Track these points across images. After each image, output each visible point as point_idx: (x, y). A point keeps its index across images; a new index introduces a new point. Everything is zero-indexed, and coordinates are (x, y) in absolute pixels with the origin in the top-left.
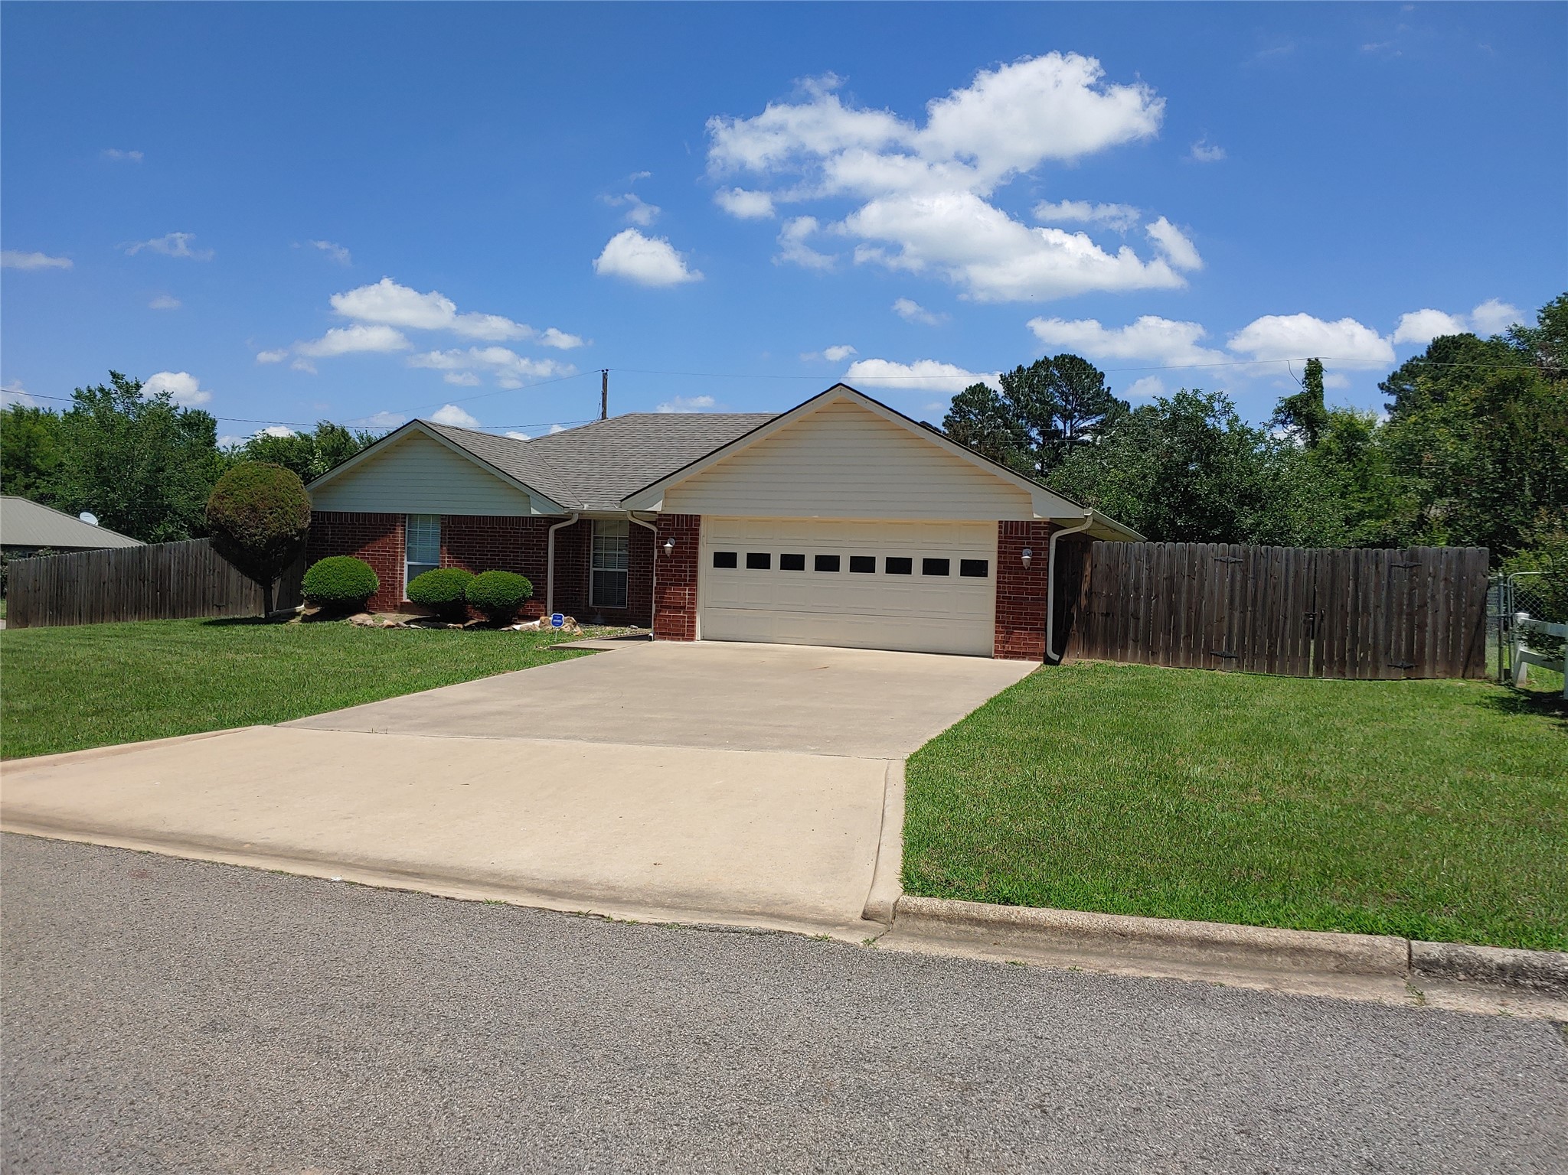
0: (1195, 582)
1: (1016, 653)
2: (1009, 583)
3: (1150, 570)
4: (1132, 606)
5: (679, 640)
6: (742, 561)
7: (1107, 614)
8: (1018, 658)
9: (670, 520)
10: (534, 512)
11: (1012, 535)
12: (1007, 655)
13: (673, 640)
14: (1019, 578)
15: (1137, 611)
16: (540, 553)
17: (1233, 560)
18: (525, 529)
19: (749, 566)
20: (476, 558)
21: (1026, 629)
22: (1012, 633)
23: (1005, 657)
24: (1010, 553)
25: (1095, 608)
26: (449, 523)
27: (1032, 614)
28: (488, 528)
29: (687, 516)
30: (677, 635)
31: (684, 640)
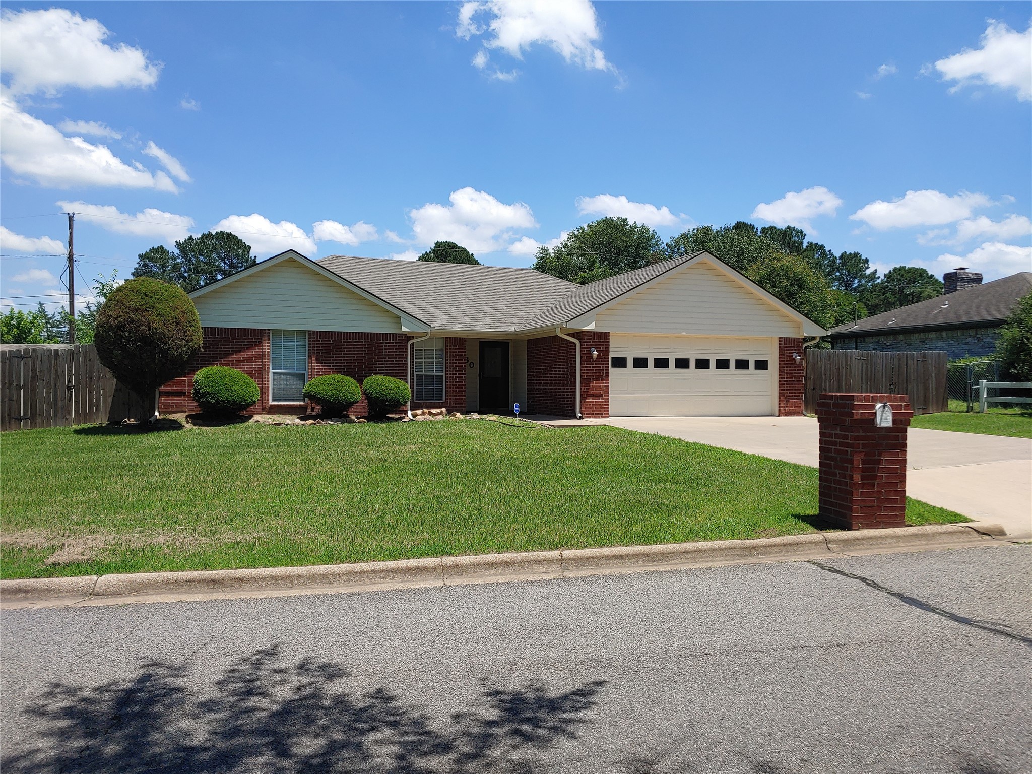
0: (848, 370)
1: (791, 412)
2: (787, 373)
3: (830, 364)
4: (823, 384)
5: (599, 417)
6: (630, 363)
7: (814, 389)
8: (791, 415)
9: (591, 336)
10: (405, 329)
11: (788, 346)
12: (788, 414)
13: (595, 417)
14: (792, 370)
15: (826, 387)
16: (402, 361)
17: (862, 358)
18: (388, 343)
19: (634, 367)
20: (343, 366)
21: (795, 399)
22: (789, 401)
23: (785, 415)
24: (787, 356)
25: (808, 386)
26: (317, 337)
27: (798, 390)
28: (354, 342)
29: (602, 332)
30: (598, 414)
31: (602, 417)
